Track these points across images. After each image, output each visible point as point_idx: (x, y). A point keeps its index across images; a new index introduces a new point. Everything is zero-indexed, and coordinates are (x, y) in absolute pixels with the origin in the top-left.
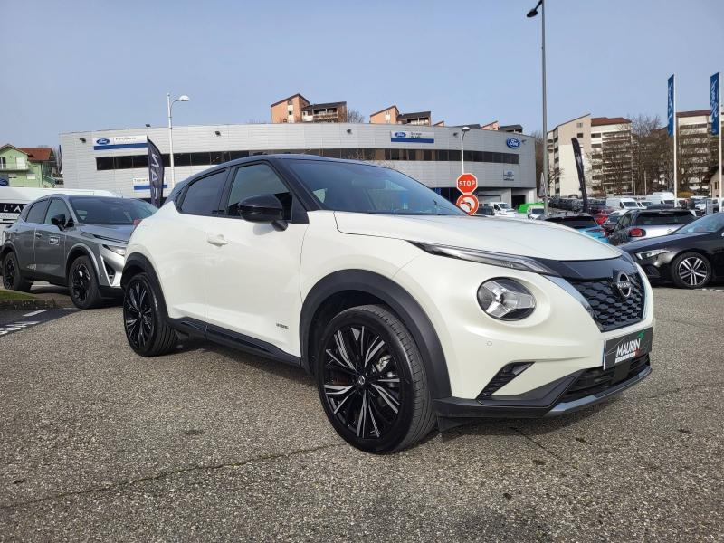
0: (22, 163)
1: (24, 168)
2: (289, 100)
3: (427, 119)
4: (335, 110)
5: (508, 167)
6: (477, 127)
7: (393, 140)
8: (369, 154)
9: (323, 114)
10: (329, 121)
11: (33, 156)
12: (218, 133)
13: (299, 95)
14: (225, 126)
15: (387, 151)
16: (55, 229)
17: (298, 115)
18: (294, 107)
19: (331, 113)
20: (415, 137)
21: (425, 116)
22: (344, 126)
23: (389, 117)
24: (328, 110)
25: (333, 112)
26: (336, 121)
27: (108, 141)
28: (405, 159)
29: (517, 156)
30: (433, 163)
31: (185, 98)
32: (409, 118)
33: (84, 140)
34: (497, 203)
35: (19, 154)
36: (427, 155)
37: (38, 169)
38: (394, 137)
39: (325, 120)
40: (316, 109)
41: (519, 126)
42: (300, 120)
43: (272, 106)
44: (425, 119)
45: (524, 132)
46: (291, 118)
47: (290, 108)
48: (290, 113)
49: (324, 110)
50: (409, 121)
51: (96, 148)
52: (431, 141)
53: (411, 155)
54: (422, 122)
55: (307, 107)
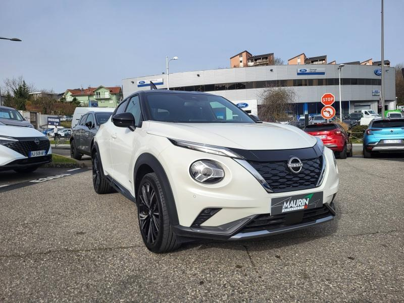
0: (107, 95)
1: (108, 97)
2: (240, 55)
3: (324, 60)
4: (266, 58)
5: (375, 88)
6: (358, 63)
7: (298, 74)
8: (283, 83)
9: (260, 61)
10: (263, 65)
11: (112, 91)
12: (198, 75)
13: (246, 51)
14: (202, 71)
15: (295, 81)
16: (87, 128)
17: (245, 62)
18: (243, 58)
19: (264, 60)
20: (313, 71)
21: (323, 59)
22: (269, 67)
23: (300, 61)
24: (263, 58)
25: (266, 59)
26: (267, 64)
27: (144, 82)
28: (306, 85)
29: (380, 80)
30: (324, 87)
31: (176, 58)
32: (313, 60)
33: (133, 82)
34: (367, 111)
35: (106, 90)
36: (320, 82)
37: (114, 97)
38: (299, 72)
39: (261, 65)
40: (256, 59)
41: (388, 61)
42: (246, 66)
43: (231, 58)
44: (322, 60)
45: (391, 65)
46: (242, 64)
47: (241, 59)
48: (241, 62)
49: (260, 59)
50: (312, 62)
51: (139, 86)
52: (323, 73)
53: (310, 83)
54: (321, 62)
55: (250, 58)
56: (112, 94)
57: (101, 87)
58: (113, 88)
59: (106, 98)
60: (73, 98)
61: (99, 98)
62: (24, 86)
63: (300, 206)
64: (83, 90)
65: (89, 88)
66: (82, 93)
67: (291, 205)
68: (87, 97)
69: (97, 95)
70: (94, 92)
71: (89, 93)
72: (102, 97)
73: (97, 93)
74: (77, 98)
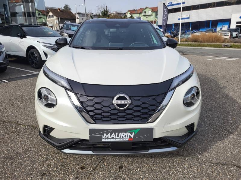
0: (150, 12)
11: (153, 10)
27: (172, 3)
35: (150, 10)
37: (154, 14)
51: (168, 6)
56: (152, 12)
57: (147, 8)
58: (154, 8)
59: (149, 14)
60: (131, 15)
61: (145, 15)
62: (107, 9)
63: (123, 138)
64: (137, 10)
65: (141, 8)
66: (136, 12)
67: (112, 136)
68: (138, 14)
69: (144, 13)
70: (142, 11)
71: (139, 12)
72: (147, 14)
73: (144, 12)
74: (133, 15)
